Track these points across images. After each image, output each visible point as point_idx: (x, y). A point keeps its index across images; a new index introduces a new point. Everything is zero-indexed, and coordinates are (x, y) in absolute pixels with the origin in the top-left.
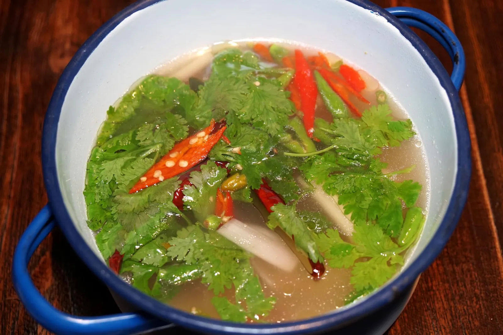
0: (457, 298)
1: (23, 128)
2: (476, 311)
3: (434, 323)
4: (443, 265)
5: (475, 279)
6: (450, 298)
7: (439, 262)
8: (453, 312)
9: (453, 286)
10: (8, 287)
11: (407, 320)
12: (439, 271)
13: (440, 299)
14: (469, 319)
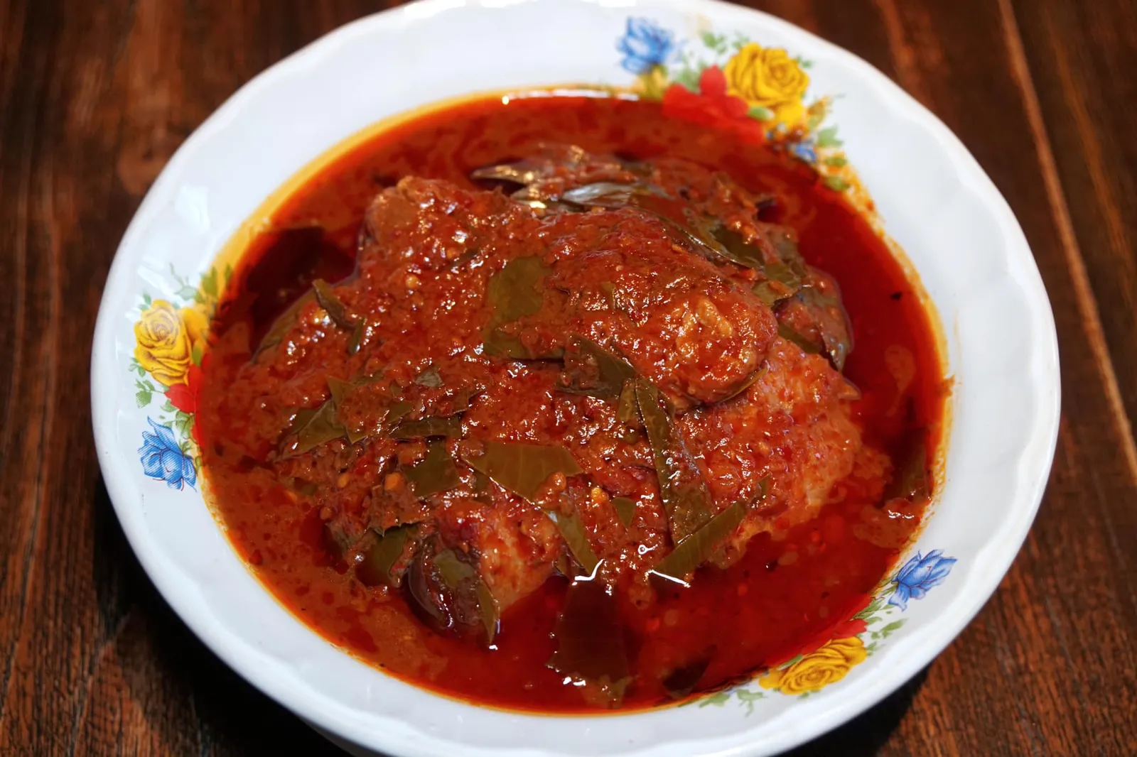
0: (1085, 689)
1: (63, 320)
3: (1038, 749)
4: (1047, 615)
5: (1121, 646)
6: (1069, 690)
7: (1039, 609)
8: (1079, 721)
9: (1074, 662)
10: (44, 687)
11: (975, 742)
12: (1039, 628)
13: (1046, 692)
14: (1115, 738)
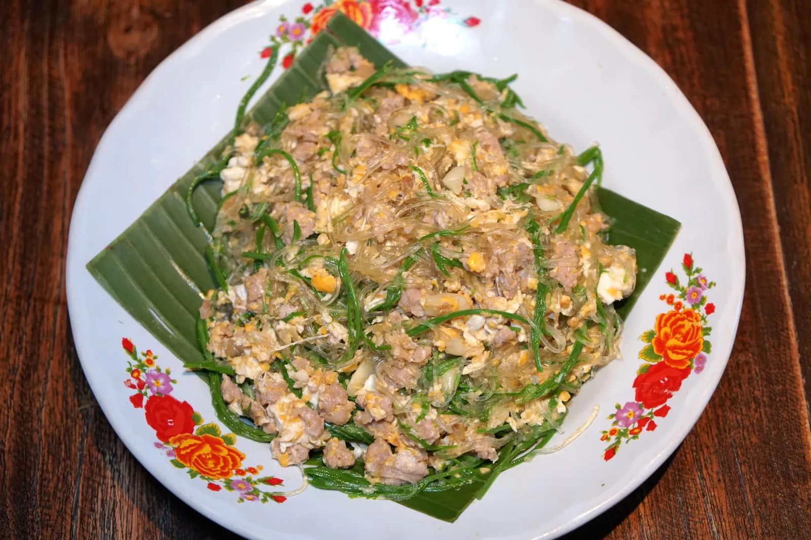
2: (755, 421)
